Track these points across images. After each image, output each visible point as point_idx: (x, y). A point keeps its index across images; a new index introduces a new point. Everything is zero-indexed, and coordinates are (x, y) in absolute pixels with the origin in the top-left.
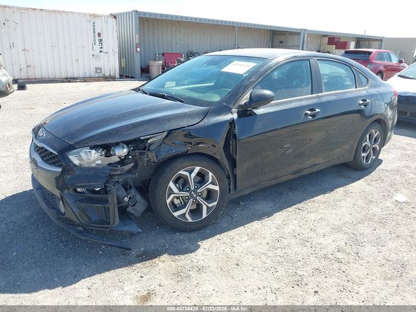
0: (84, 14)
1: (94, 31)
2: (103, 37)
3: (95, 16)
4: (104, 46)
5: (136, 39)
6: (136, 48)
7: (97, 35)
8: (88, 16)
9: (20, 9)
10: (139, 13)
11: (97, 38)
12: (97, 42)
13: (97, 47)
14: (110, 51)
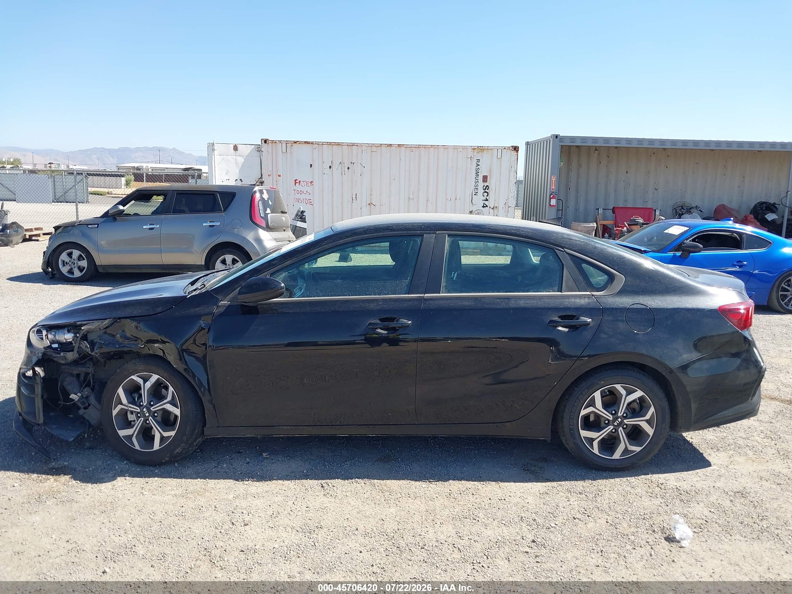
0: (464, 148)
1: (477, 174)
2: (491, 182)
3: (481, 149)
4: (491, 197)
5: (552, 183)
6: (550, 199)
7: (480, 178)
8: (470, 150)
9: (372, 145)
10: (563, 139)
11: (481, 184)
12: (481, 191)
13: (479, 199)
14: (501, 205)
